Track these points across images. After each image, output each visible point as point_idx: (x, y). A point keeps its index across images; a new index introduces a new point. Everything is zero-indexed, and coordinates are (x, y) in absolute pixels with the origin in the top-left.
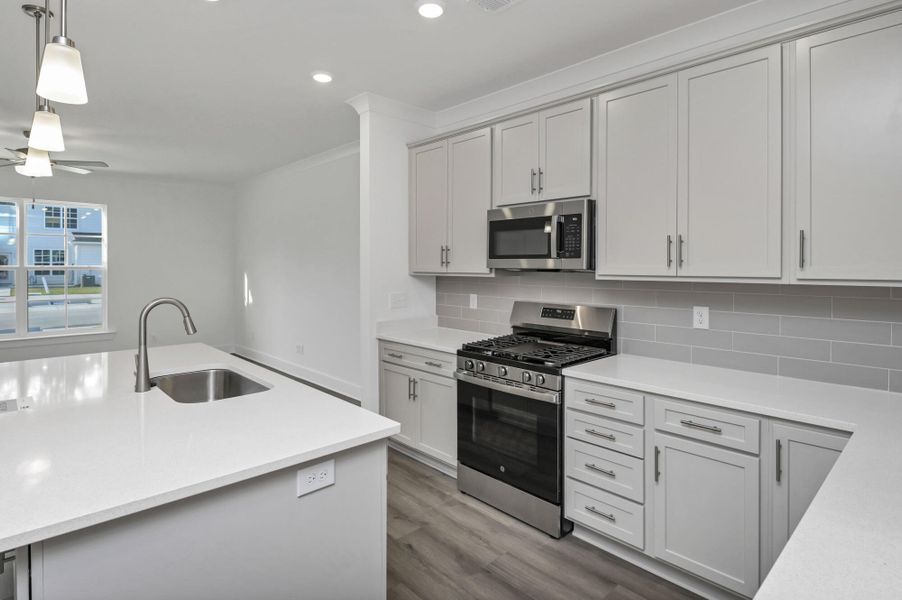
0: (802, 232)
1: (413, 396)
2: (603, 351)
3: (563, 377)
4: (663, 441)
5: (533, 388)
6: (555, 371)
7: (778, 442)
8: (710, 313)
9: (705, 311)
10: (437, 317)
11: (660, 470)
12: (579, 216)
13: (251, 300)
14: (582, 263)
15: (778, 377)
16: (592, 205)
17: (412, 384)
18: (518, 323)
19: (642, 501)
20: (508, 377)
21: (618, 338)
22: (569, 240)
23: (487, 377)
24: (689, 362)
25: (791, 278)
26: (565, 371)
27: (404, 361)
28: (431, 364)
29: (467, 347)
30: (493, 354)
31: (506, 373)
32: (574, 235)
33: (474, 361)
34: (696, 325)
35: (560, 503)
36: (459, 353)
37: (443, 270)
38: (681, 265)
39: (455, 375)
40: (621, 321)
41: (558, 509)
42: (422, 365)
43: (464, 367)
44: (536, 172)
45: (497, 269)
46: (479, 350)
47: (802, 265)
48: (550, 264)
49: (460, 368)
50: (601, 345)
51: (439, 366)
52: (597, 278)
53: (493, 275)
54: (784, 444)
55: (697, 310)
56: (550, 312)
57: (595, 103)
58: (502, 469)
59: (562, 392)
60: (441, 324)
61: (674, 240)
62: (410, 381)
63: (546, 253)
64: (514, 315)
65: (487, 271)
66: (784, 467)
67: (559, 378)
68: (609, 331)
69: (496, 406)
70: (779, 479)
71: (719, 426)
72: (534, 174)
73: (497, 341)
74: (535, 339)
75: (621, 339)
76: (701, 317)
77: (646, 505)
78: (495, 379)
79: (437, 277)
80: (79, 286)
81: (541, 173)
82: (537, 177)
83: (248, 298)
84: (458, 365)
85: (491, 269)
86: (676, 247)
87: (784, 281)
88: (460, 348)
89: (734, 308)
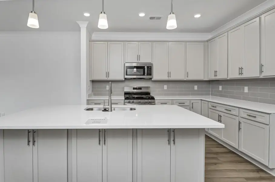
10: (93, 93)
14: (151, 77)
22: (148, 72)
23: (135, 103)
33: (131, 100)
40: (151, 89)
52: (153, 80)
56: (135, 88)
70: (192, 108)
71: (184, 102)
78: (138, 103)
89: (171, 85)
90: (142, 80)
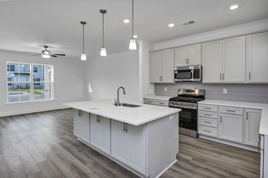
0: (250, 73)
2: (203, 99)
4: (222, 115)
5: (190, 106)
6: (196, 102)
7: (247, 112)
9: (226, 89)
10: (155, 93)
12: (199, 69)
13: (91, 91)
14: (199, 80)
15: (242, 102)
16: (201, 67)
19: (217, 128)
22: (196, 75)
24: (222, 100)
25: (247, 82)
26: (198, 102)
27: (152, 103)
28: (161, 103)
30: (178, 100)
33: (173, 102)
34: (224, 92)
35: (197, 130)
36: (169, 100)
37: (160, 82)
38: (223, 80)
39: (169, 105)
40: (206, 92)
41: (196, 131)
42: (158, 104)
44: (187, 59)
45: (175, 81)
46: (175, 99)
47: (250, 79)
48: (192, 80)
49: (170, 103)
51: (163, 103)
52: (203, 83)
53: (174, 83)
54: (248, 113)
55: (224, 89)
56: (188, 91)
57: (202, 45)
58: (182, 125)
59: (197, 107)
61: (222, 74)
63: (191, 77)
66: (248, 117)
67: (197, 104)
68: (204, 94)
70: (247, 119)
71: (234, 111)
75: (206, 97)
76: (225, 91)
80: (16, 89)
83: (90, 90)
86: (222, 76)
87: (246, 83)
88: (170, 99)
89: (233, 89)
90: (195, 82)
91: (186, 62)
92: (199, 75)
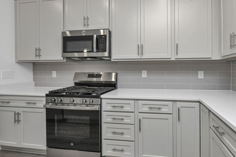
1: (17, 121)
3: (101, 99)
5: (87, 105)
6: (98, 97)
8: (147, 72)
10: (34, 82)
11: (141, 127)
12: (105, 36)
16: (110, 32)
17: (17, 115)
18: (77, 81)
19: (134, 140)
20: (75, 102)
21: (118, 83)
22: (101, 45)
23: (63, 104)
25: (174, 58)
26: (102, 96)
27: (11, 104)
28: (29, 103)
29: (51, 92)
30: (66, 94)
31: (73, 101)
32: (103, 43)
33: (56, 98)
34: (143, 76)
36: (47, 95)
37: (37, 59)
38: (142, 55)
39: (44, 106)
40: (119, 77)
41: (100, 153)
42: (24, 104)
43: (50, 102)
44: (86, 17)
45: (67, 58)
47: (177, 54)
48: (94, 54)
49: (47, 102)
50: (112, 86)
52: (112, 60)
53: (65, 61)
54: (180, 109)
55: (143, 72)
56: (91, 75)
58: (72, 144)
59: (101, 105)
60: (36, 85)
61: (140, 46)
62: (15, 114)
63: (91, 50)
64: (75, 78)
65: (62, 58)
66: (180, 116)
67: (100, 99)
68: (115, 80)
69: (65, 117)
70: (179, 120)
71: (160, 106)
72: (85, 19)
73: (68, 88)
74: (85, 86)
76: (144, 74)
77: (135, 141)
78: (68, 104)
79: (33, 63)
81: (88, 19)
82: (86, 20)
84: (46, 101)
85: (64, 57)
88: (48, 93)
91: (84, 22)
92: (106, 47)
